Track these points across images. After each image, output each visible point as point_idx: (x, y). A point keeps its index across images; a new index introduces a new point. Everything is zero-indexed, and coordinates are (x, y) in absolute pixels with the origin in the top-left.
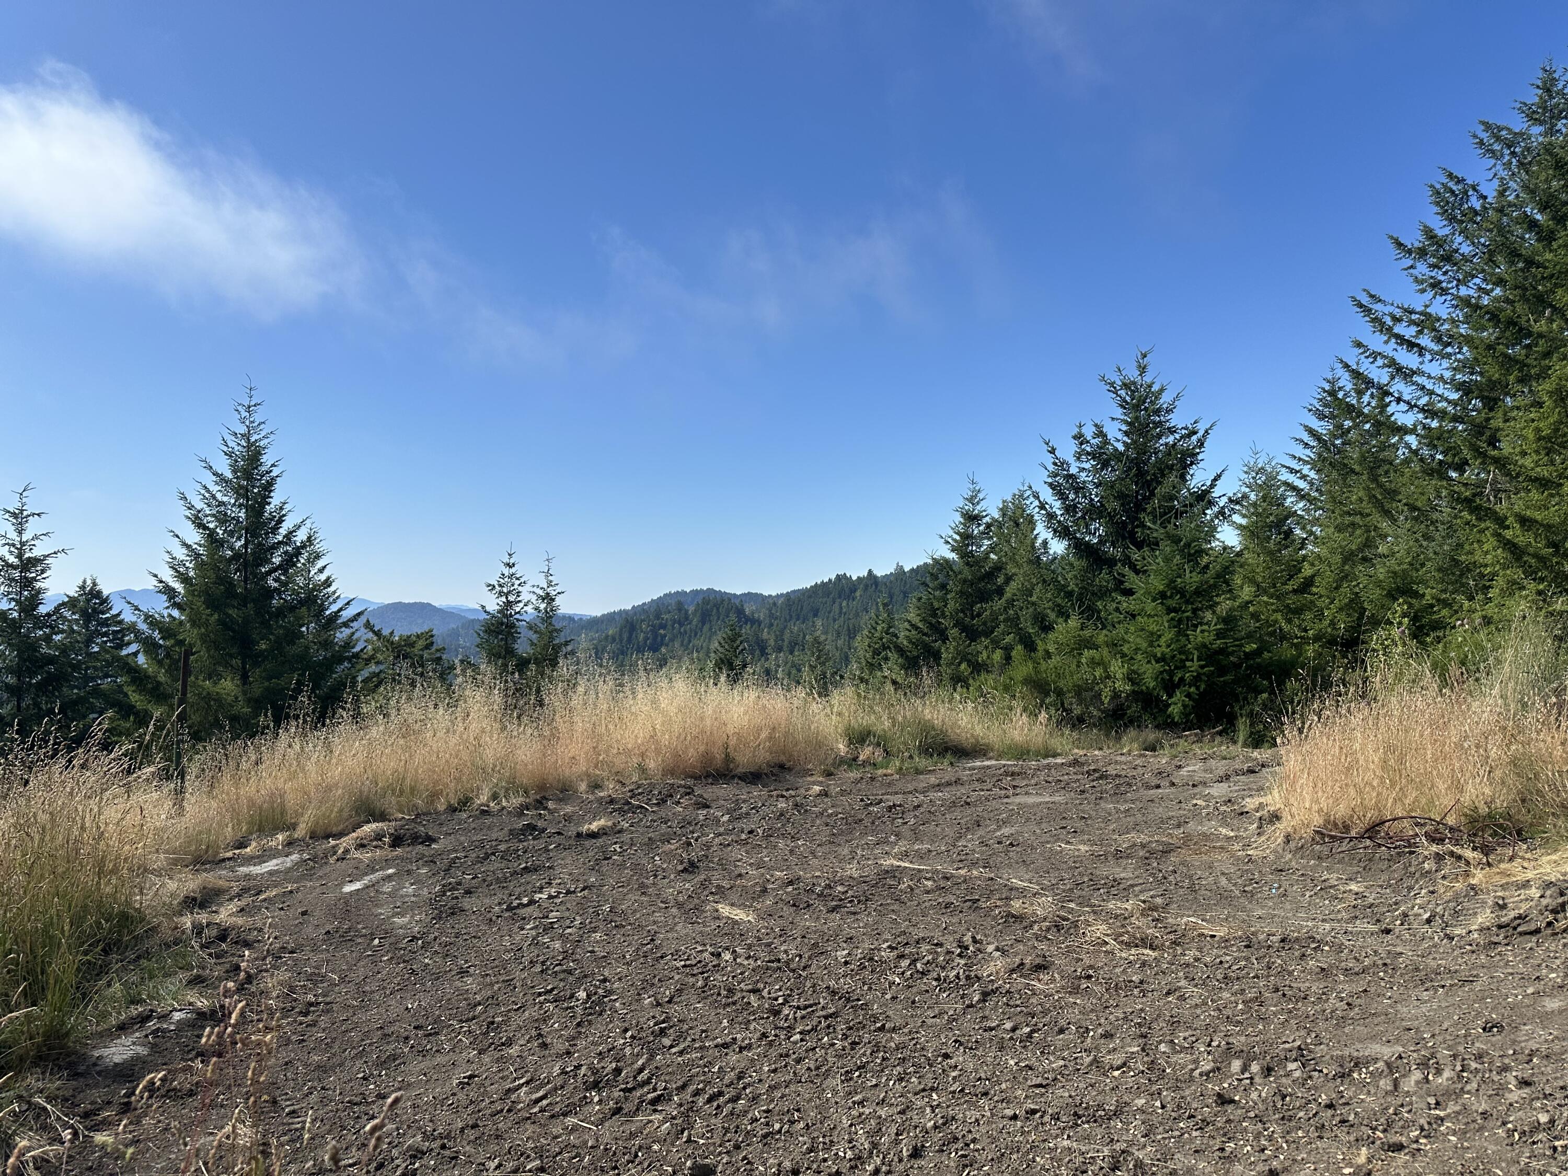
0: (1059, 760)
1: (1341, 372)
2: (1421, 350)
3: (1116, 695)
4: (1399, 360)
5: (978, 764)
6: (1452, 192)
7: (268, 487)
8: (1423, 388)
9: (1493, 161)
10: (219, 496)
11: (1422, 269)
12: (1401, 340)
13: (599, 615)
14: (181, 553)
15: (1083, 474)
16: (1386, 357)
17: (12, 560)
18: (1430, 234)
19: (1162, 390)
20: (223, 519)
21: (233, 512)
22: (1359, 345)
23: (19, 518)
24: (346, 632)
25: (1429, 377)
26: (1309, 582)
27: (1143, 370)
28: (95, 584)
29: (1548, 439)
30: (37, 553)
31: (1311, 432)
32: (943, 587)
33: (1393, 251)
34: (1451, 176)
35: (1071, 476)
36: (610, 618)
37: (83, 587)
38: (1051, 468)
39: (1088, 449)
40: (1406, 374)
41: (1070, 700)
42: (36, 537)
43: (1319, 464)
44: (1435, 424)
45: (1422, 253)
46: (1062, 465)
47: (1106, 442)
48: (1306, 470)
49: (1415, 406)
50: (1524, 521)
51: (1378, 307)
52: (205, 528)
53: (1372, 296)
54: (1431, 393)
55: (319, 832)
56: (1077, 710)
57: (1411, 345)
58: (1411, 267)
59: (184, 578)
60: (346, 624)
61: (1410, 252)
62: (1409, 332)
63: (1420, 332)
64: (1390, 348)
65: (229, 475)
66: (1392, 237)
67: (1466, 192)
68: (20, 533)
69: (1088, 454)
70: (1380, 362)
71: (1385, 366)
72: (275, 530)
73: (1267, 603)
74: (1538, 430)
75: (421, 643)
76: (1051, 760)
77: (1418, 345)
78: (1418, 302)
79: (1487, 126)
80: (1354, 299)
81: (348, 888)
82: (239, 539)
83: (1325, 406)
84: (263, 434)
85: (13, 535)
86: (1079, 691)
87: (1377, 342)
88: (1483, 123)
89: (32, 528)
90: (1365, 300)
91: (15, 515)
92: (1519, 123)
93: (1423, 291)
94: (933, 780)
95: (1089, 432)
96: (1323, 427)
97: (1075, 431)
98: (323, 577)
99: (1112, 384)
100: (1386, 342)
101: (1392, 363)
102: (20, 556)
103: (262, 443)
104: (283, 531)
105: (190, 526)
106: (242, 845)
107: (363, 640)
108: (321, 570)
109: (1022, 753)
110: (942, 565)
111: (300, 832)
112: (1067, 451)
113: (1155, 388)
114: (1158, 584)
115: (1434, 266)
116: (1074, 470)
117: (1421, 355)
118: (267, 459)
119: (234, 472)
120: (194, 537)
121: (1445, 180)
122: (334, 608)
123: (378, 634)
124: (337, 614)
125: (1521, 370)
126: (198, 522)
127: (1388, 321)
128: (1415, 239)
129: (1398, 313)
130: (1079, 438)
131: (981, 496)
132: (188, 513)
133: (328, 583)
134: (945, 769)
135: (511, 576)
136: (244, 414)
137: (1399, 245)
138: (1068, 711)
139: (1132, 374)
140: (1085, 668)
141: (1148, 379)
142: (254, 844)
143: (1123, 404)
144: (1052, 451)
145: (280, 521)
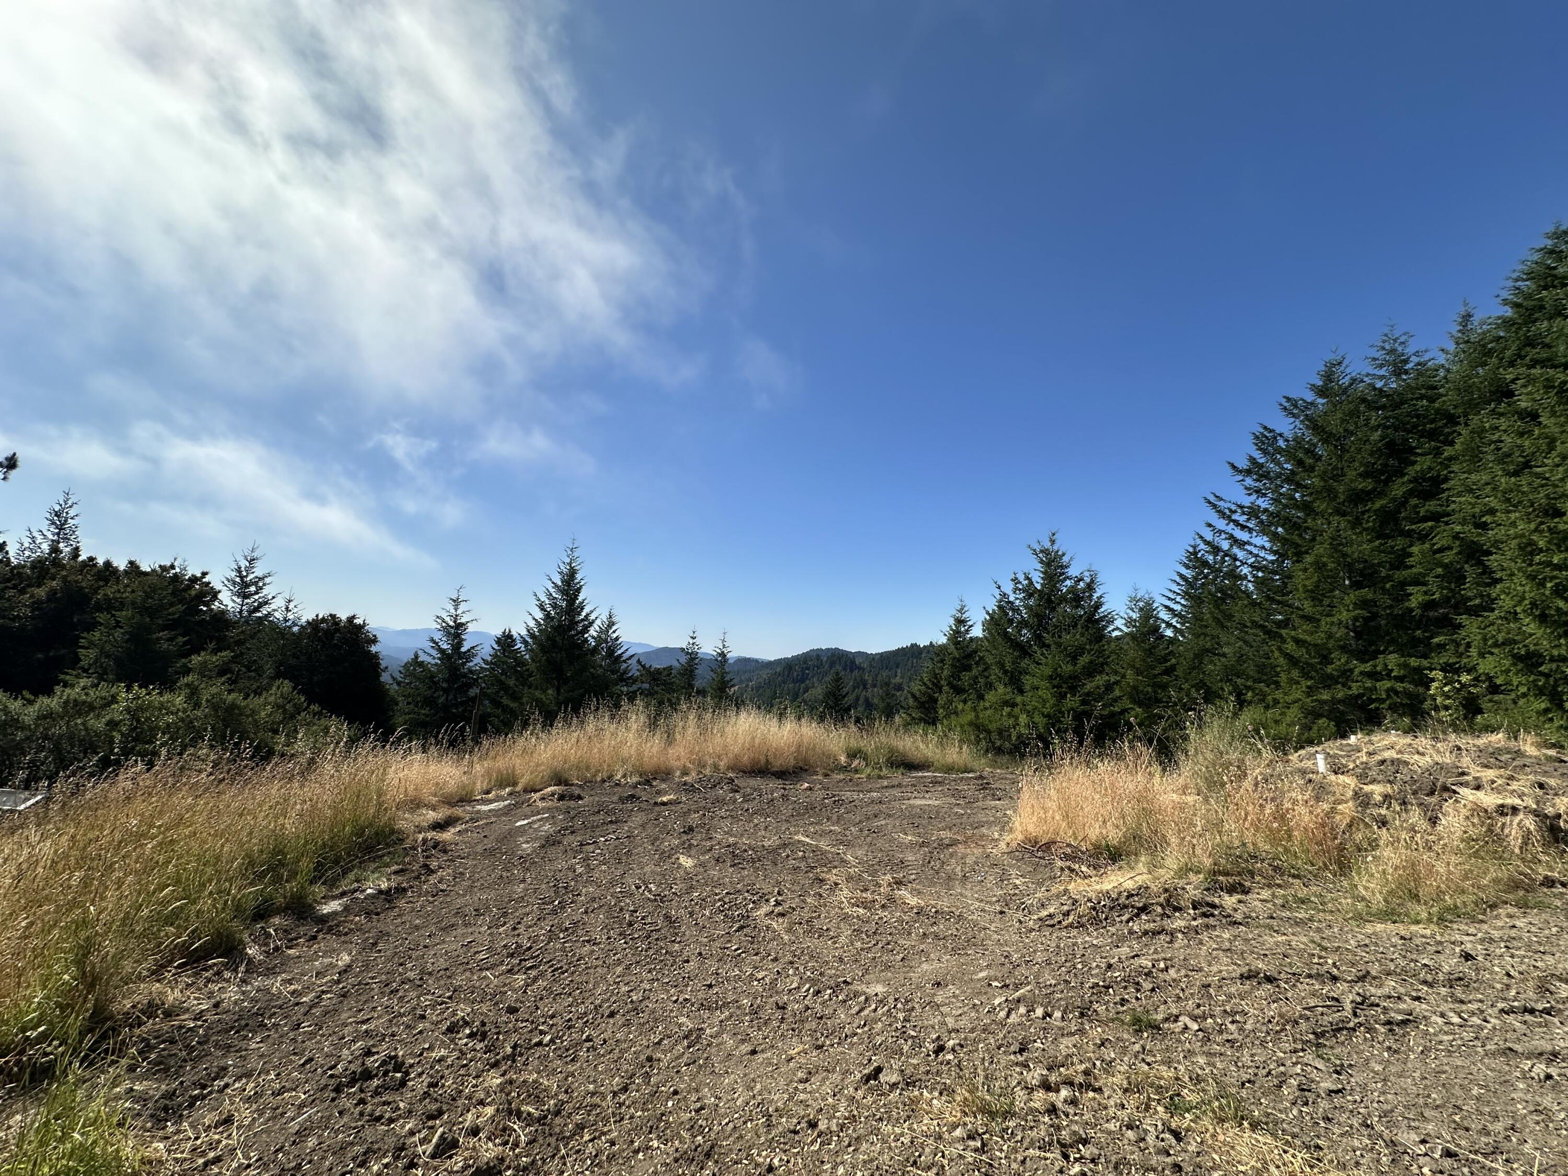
0: (970, 775)
1: (1199, 541)
2: (1250, 530)
3: (1020, 736)
4: (1235, 535)
5: (920, 774)
6: (1267, 437)
7: (579, 590)
8: (1251, 553)
9: (1293, 420)
10: (554, 594)
11: (1249, 481)
12: (1236, 523)
13: (772, 659)
14: (532, 624)
15: (1018, 601)
16: (1227, 533)
17: (452, 623)
18: (1252, 460)
19: (1064, 555)
20: (555, 606)
21: (560, 603)
22: (1210, 525)
23: (456, 602)
24: (625, 665)
25: (1255, 546)
26: (1173, 668)
27: (1053, 542)
28: (510, 631)
29: (1312, 591)
30: (463, 620)
31: (1181, 576)
32: (942, 661)
33: (1230, 471)
34: (1265, 428)
35: (1010, 602)
36: (778, 662)
37: (504, 633)
38: (998, 597)
39: (1021, 587)
40: (1241, 544)
41: (994, 736)
42: (464, 612)
43: (1186, 595)
44: (1260, 574)
45: (1248, 472)
46: (1004, 595)
47: (1031, 583)
48: (1178, 599)
49: (1246, 563)
50: (1297, 641)
51: (1221, 503)
52: (545, 611)
53: (1217, 497)
54: (1257, 556)
55: (529, 789)
56: (998, 743)
57: (1243, 527)
58: (1242, 480)
59: (532, 636)
60: (625, 661)
61: (1241, 471)
62: (1242, 519)
63: (1248, 519)
64: (1231, 528)
65: (559, 584)
66: (1229, 463)
67: (1275, 438)
68: (456, 610)
69: (1020, 590)
70: (1223, 536)
71: (1226, 539)
72: (579, 614)
73: (1142, 681)
74: (1305, 586)
75: (666, 673)
76: (966, 775)
77: (1247, 527)
78: (1247, 501)
79: (1288, 399)
80: (1206, 499)
81: (518, 824)
82: (561, 617)
83: (1190, 561)
84: (578, 563)
85: (453, 611)
86: (1000, 732)
87: (1221, 524)
88: (1285, 397)
89: (462, 607)
90: (1212, 499)
91: (454, 601)
92: (1310, 397)
93: (1250, 495)
94: (886, 783)
95: (1021, 578)
96: (1188, 573)
97: (1013, 576)
98: (615, 636)
99: (1035, 550)
100: (1227, 524)
101: (1231, 537)
102: (455, 622)
103: (577, 568)
104: (584, 614)
105: (538, 610)
106: (488, 792)
107: (635, 671)
108: (614, 632)
109: (949, 769)
110: (943, 648)
111: (519, 788)
112: (1008, 588)
113: (1060, 553)
114: (1048, 671)
115: (1257, 480)
116: (1012, 599)
117: (1250, 533)
118: (579, 576)
119: (562, 582)
120: (539, 615)
121: (1262, 430)
122: (619, 652)
123: (643, 666)
124: (620, 656)
125: (1295, 548)
126: (542, 607)
127: (1227, 511)
128: (1243, 464)
129: (1234, 508)
130: (1015, 580)
131: (966, 609)
132: (537, 603)
133: (617, 639)
134: (898, 776)
135: (693, 644)
136: (570, 552)
137: (1234, 467)
138: (993, 743)
139: (1047, 545)
140: (1004, 718)
141: (1056, 548)
142: (493, 792)
143: (1042, 562)
144: (999, 587)
145: (582, 609)
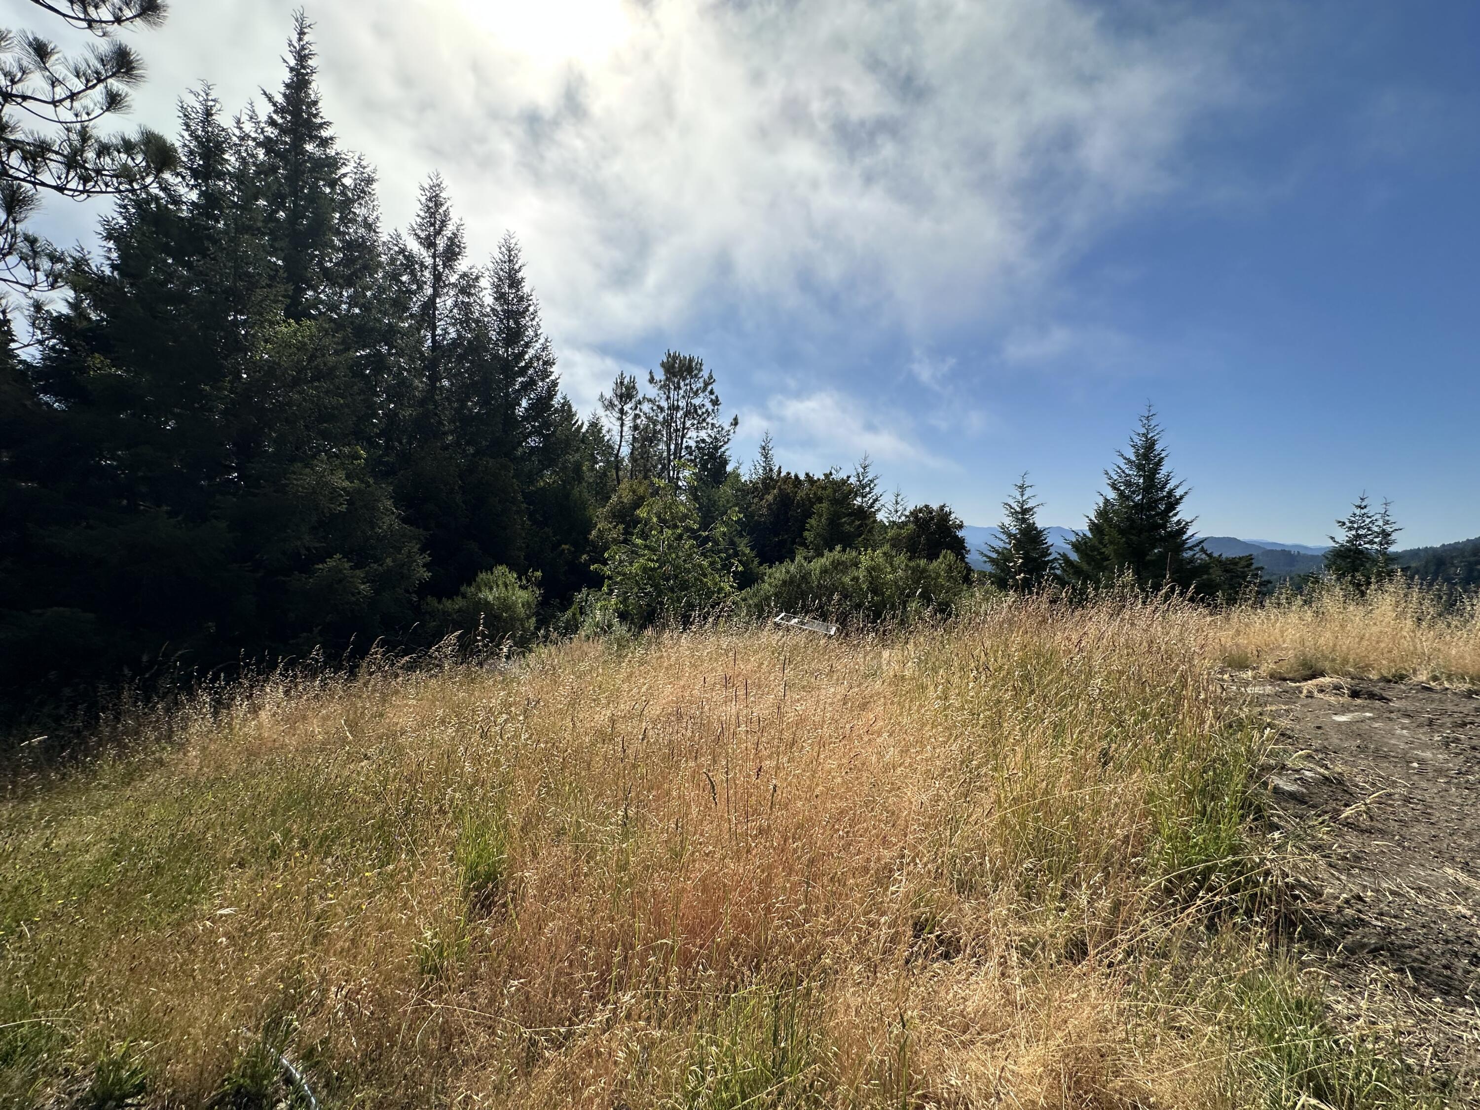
20: (1129, 484)
21: (1134, 480)
42: (1029, 498)
52: (1118, 489)
65: (1133, 458)
72: (1162, 489)
82: (1138, 495)
84: (1156, 432)
103: (1156, 438)
104: (1167, 490)
105: (1110, 488)
118: (1158, 447)
119: (1137, 456)
136: (1145, 422)
145: (1166, 484)
